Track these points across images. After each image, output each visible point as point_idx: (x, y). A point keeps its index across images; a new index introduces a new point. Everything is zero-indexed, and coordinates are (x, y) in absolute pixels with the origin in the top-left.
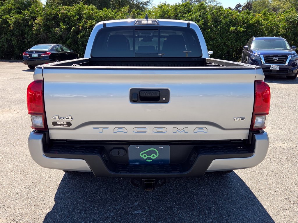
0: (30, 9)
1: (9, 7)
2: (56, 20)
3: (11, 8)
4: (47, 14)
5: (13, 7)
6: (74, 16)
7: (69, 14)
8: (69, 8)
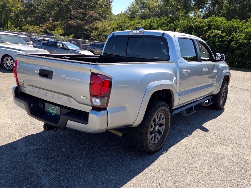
0: (175, 22)
1: (163, 22)
2: (191, 30)
3: (164, 22)
4: (185, 26)
5: (165, 22)
6: (204, 27)
7: (201, 25)
8: (203, 20)
